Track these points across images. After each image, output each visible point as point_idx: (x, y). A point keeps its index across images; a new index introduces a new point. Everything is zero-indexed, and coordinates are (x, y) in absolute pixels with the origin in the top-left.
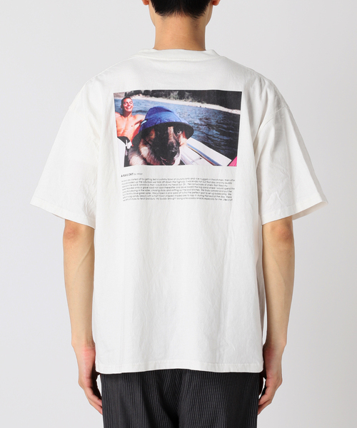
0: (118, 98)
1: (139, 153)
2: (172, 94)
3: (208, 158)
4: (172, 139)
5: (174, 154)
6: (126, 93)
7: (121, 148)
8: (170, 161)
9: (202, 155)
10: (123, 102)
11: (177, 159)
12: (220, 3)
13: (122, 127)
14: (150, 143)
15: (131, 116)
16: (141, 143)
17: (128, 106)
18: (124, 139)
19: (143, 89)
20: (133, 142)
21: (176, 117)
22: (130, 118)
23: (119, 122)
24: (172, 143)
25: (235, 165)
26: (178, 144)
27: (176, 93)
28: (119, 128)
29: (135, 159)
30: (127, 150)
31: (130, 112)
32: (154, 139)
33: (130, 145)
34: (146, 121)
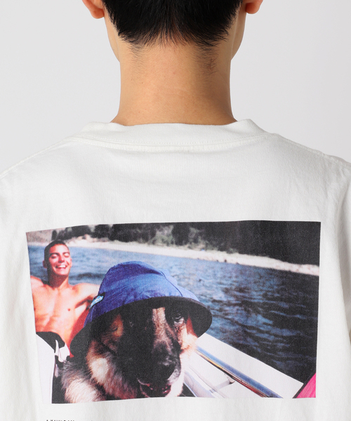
0: (36, 244)
1: (87, 374)
2: (158, 233)
3: (248, 380)
4: (163, 337)
5: (169, 371)
6: (54, 232)
7: (44, 360)
8: (160, 389)
9: (234, 376)
10: (48, 252)
11: (176, 383)
12: (263, 8)
13: (47, 310)
14: (112, 347)
15: (67, 286)
16: (92, 351)
17: (60, 261)
18: (51, 338)
19: (92, 222)
20: (72, 347)
21: (169, 286)
22: (65, 290)
23: (40, 300)
24: (163, 346)
25: (313, 395)
26: (178, 348)
27: (168, 231)
28: (40, 313)
29: (78, 389)
30: (59, 364)
31: (63, 277)
32: (122, 338)
33: (64, 353)
34: (101, 298)
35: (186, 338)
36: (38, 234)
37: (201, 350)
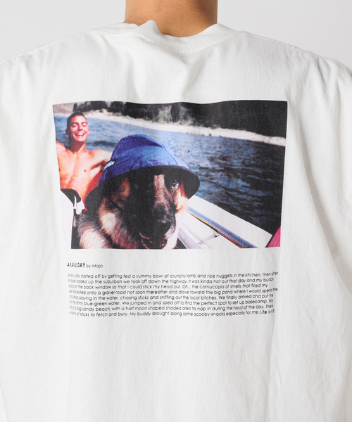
0: (61, 115)
1: (99, 226)
2: (161, 113)
3: (230, 234)
4: (162, 199)
5: (166, 227)
6: (75, 105)
7: (66, 212)
8: (157, 242)
9: (218, 230)
10: (70, 121)
11: (171, 237)
13: (69, 171)
14: (120, 205)
15: (84, 150)
16: (103, 206)
17: (79, 130)
18: (71, 194)
19: (109, 99)
20: (87, 202)
22: (82, 154)
23: (64, 162)
24: (162, 207)
25: (278, 244)
26: (174, 208)
27: (168, 110)
28: (64, 173)
29: (91, 237)
30: (76, 216)
31: (81, 143)
32: (128, 198)
33: (80, 207)
34: (113, 163)
35: (181, 200)
36: (62, 107)
37: (191, 210)
